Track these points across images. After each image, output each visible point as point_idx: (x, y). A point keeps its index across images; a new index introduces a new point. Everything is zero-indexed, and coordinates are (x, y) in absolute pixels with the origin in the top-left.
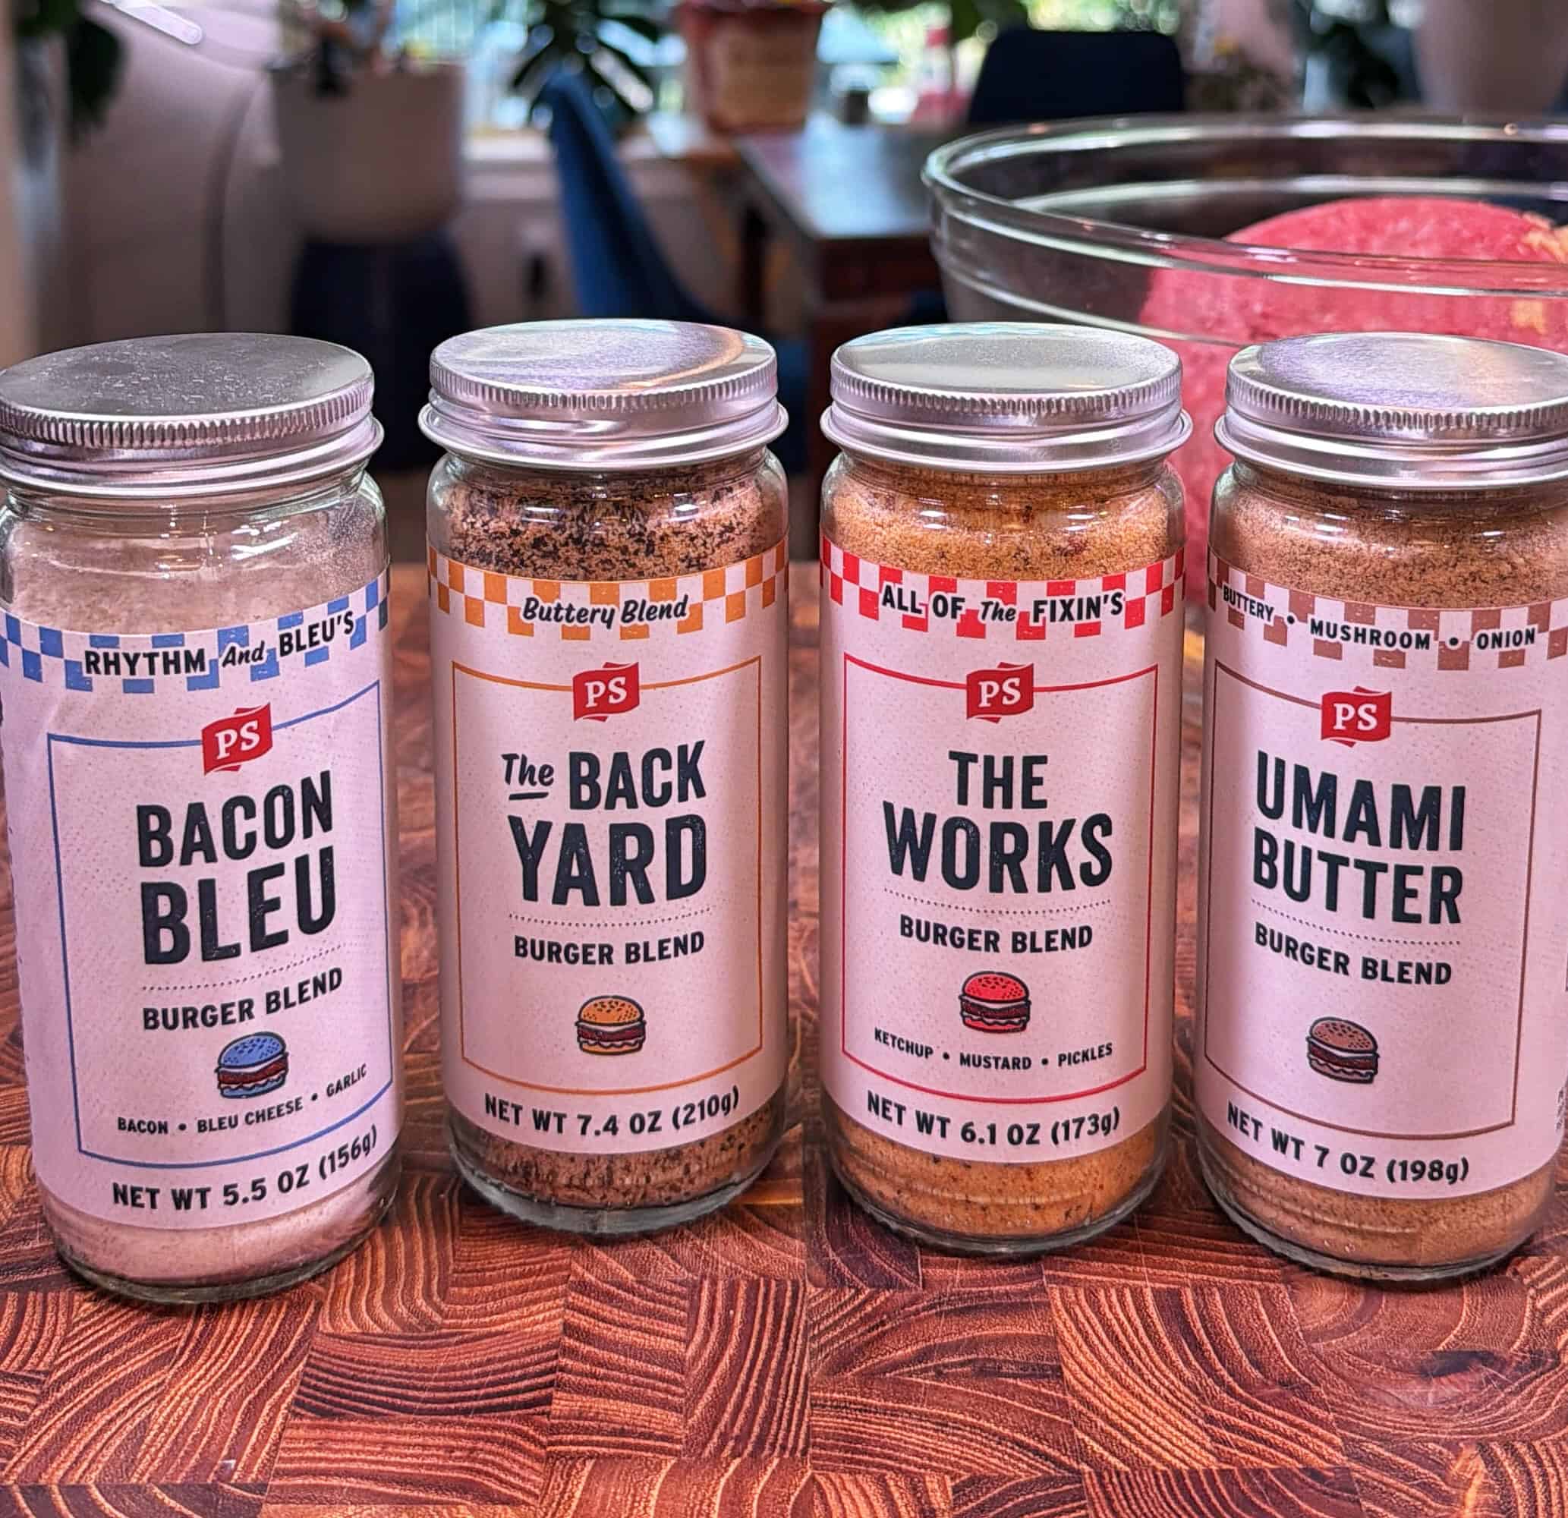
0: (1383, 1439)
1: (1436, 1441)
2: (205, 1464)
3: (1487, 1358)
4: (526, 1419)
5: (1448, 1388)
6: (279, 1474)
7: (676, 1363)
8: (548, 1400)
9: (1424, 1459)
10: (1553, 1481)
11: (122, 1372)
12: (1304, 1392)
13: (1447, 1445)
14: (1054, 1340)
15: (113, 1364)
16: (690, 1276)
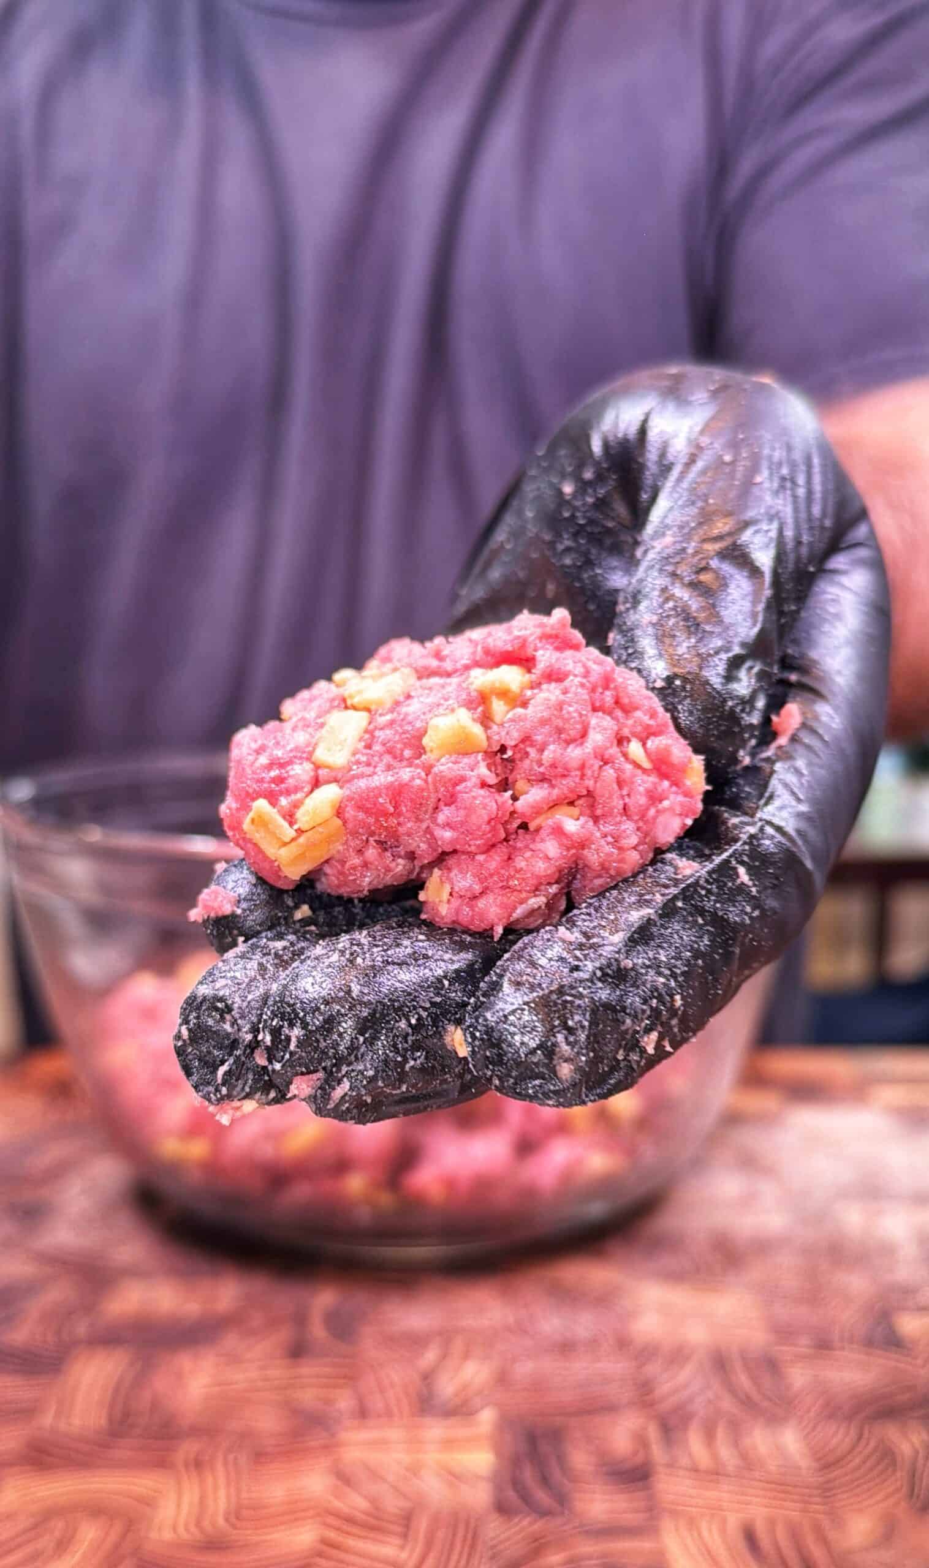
14: (662, 1554)
16: (407, 1504)
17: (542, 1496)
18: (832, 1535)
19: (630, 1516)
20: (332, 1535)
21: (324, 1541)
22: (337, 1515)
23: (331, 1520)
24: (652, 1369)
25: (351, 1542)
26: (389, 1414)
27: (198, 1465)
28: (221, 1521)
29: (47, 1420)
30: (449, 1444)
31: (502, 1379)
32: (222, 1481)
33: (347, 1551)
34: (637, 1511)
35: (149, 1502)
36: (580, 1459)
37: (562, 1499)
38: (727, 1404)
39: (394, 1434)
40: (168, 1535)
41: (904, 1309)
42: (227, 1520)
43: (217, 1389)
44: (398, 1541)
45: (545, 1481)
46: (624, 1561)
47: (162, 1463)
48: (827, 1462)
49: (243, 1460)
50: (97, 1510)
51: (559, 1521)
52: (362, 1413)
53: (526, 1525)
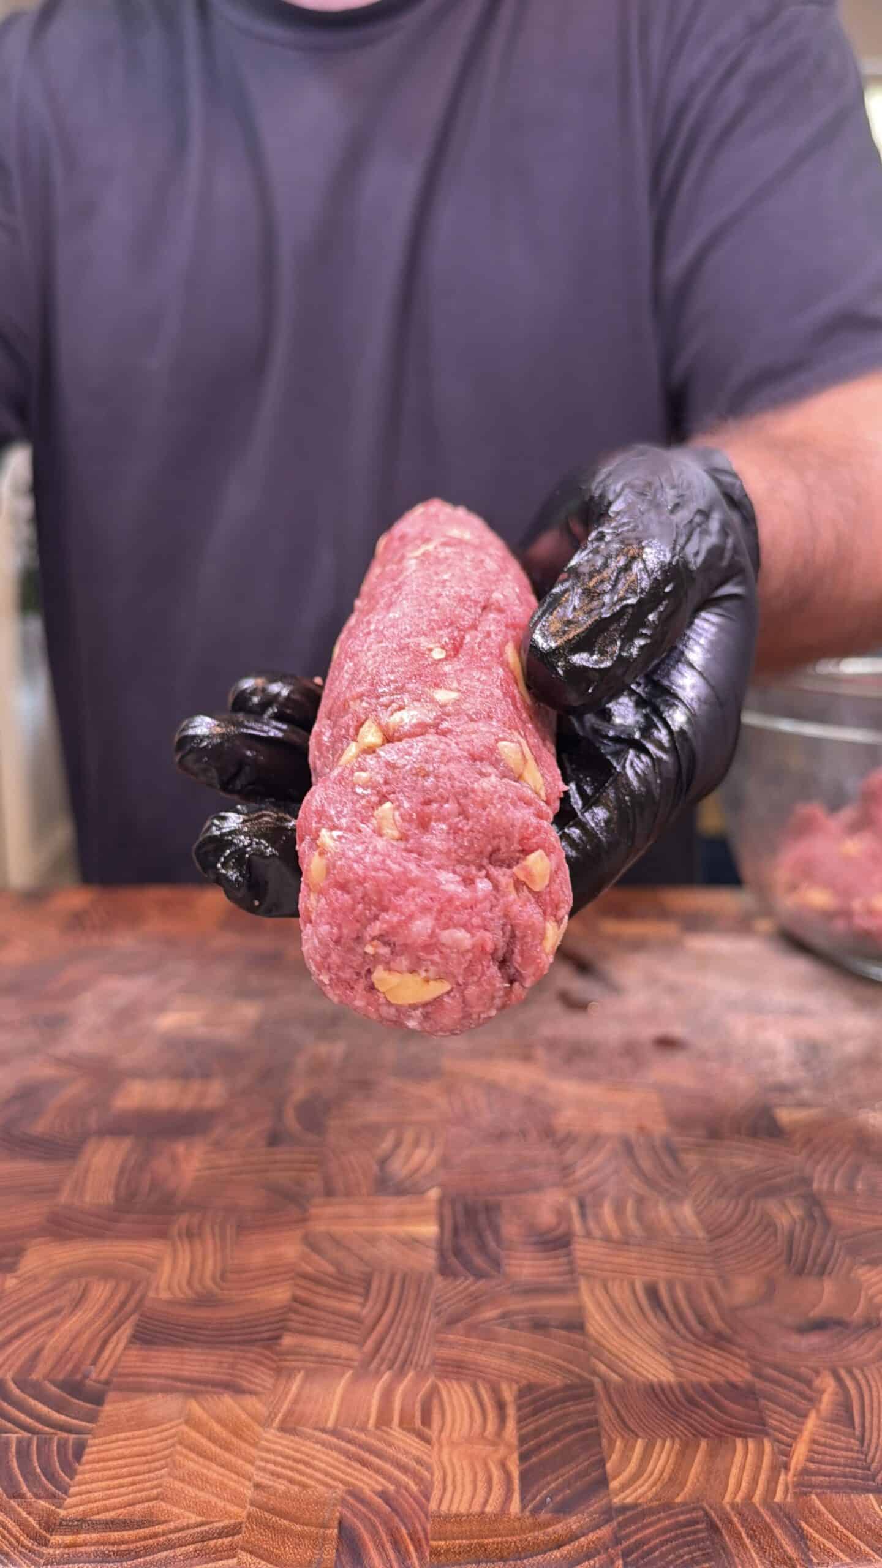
0: (776, 1367)
1: (807, 1367)
2: (76, 1369)
3: (840, 1323)
4: (268, 1348)
5: (815, 1339)
6: (120, 1375)
7: (356, 1318)
8: (279, 1337)
9: (798, 1377)
10: (874, 1389)
11: (31, 1318)
12: (730, 1341)
13: (812, 1369)
14: (580, 1309)
15: (26, 1313)
16: (367, 1269)
17: (479, 1261)
18: (722, 1294)
19: (552, 1279)
20: (302, 1294)
21: (295, 1299)
22: (304, 1276)
23: (302, 1282)
24: (570, 1155)
25: (320, 1301)
26: (348, 1194)
27: (191, 1234)
28: (209, 1283)
29: (63, 1198)
30: (401, 1217)
31: (445, 1162)
32: (210, 1247)
33: (316, 1307)
34: (559, 1274)
35: (151, 1267)
36: (511, 1229)
37: (496, 1264)
38: (635, 1184)
39: (354, 1210)
40: (165, 1295)
41: (781, 1106)
42: (213, 1279)
43: (207, 1172)
44: (360, 1300)
45: (482, 1248)
46: (548, 1316)
47: (162, 1234)
48: (717, 1232)
49: (230, 1231)
50: (107, 1274)
51: (493, 1283)
52: (329, 1192)
53: (466, 1284)
